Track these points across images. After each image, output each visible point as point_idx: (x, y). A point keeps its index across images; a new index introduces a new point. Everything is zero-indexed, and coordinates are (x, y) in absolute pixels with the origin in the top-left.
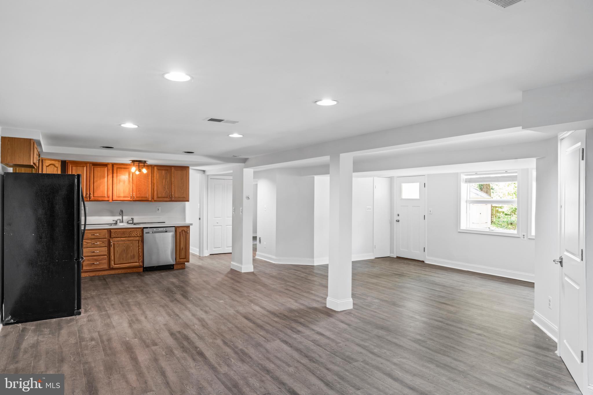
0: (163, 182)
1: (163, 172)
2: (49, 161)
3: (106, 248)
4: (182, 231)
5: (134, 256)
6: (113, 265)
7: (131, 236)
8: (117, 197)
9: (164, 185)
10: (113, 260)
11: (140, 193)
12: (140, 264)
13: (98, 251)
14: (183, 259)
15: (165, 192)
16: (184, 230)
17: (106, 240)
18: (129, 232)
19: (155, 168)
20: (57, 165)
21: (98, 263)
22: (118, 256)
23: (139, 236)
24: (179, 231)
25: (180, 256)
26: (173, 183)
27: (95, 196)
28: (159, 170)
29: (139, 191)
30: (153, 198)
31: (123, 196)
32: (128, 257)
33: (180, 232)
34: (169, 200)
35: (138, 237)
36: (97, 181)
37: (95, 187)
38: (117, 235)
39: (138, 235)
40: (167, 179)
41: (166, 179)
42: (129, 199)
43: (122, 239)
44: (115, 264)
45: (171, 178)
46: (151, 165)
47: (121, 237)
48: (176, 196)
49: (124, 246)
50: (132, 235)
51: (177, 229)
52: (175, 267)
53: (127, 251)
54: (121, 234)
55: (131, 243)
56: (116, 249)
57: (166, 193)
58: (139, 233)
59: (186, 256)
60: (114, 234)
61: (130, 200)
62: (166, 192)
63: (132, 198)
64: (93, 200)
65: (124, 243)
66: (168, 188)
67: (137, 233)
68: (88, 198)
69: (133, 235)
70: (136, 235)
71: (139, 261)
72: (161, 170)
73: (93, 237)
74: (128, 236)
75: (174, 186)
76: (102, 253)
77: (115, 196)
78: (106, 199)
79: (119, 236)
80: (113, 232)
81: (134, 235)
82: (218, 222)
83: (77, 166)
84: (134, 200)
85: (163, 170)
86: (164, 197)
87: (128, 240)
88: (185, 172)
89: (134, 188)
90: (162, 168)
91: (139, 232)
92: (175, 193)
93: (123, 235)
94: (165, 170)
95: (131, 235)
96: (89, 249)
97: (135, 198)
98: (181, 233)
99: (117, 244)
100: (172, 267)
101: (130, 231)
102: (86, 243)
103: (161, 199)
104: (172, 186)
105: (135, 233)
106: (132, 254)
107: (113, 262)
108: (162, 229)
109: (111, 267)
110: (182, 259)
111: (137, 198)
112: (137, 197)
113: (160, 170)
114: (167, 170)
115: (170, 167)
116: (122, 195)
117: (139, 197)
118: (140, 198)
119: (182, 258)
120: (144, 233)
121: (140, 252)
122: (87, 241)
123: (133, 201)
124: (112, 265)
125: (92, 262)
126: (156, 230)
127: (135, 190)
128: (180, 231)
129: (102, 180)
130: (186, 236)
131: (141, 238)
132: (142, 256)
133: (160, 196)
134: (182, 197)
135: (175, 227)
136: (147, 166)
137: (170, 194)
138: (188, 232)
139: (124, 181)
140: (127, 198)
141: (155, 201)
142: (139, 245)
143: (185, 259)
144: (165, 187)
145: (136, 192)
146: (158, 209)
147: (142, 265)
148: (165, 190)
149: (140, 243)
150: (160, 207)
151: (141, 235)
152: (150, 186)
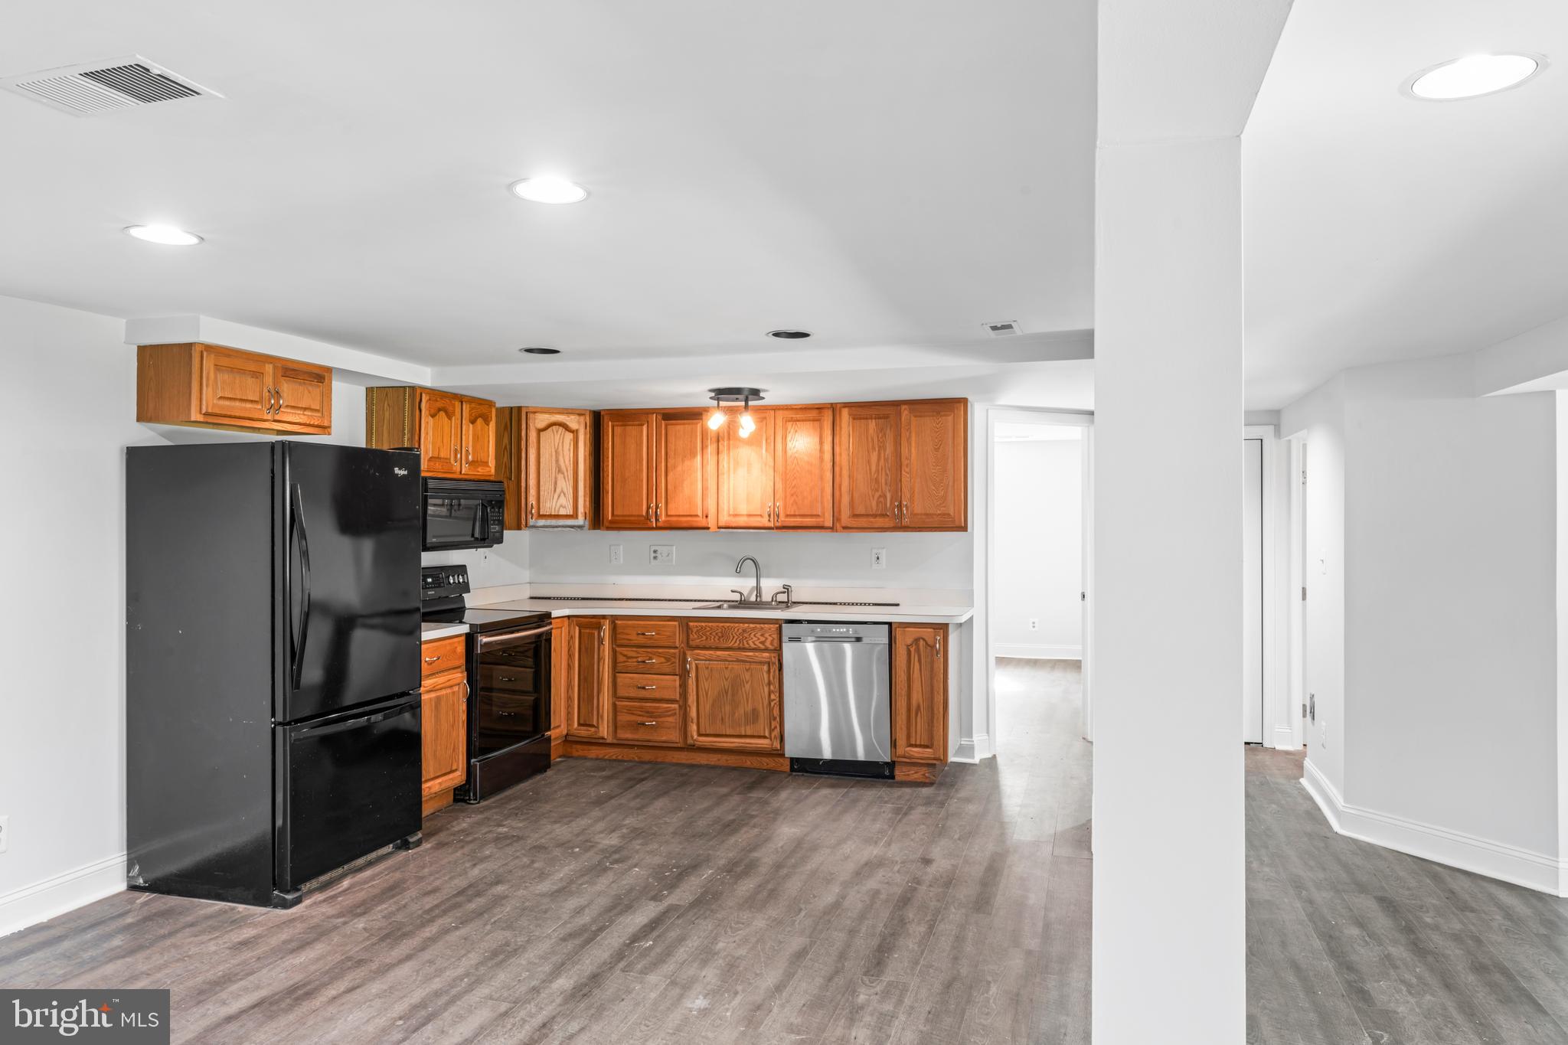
0: (869, 462)
1: (872, 424)
2: (546, 416)
3: (677, 678)
4: (917, 640)
5: (755, 715)
6: (695, 737)
7: (747, 646)
8: (730, 515)
9: (873, 472)
10: (695, 720)
11: (795, 502)
12: (772, 745)
13: (654, 687)
14: (920, 746)
15: (877, 495)
16: (924, 637)
17: (675, 654)
18: (740, 631)
19: (845, 412)
20: (574, 426)
21: (654, 723)
22: (708, 707)
23: (771, 647)
24: (903, 640)
25: (909, 737)
26: (905, 462)
27: (669, 514)
28: (857, 419)
29: (792, 495)
30: (836, 518)
31: (745, 513)
32: (737, 714)
33: (908, 646)
34: (889, 524)
35: (766, 650)
36: (675, 467)
37: (669, 487)
38: (707, 638)
39: (768, 644)
40: (885, 450)
41: (880, 447)
42: (764, 522)
43: (719, 653)
44: (700, 735)
45: (898, 444)
46: (832, 404)
47: (717, 649)
48: (918, 508)
49: (727, 680)
50: (748, 644)
51: (898, 633)
52: (900, 774)
53: (733, 695)
54: (717, 637)
55: (747, 670)
56: (705, 685)
57: (882, 499)
58: (770, 639)
59: (931, 737)
60: (696, 636)
61: (767, 524)
62: (880, 496)
63: (772, 519)
64: (667, 525)
65: (727, 668)
66: (886, 483)
67: (762, 639)
68: (654, 520)
69: (750, 642)
70: (763, 643)
71: (770, 734)
72: (864, 419)
73: (641, 640)
74: (736, 645)
75: (908, 476)
76: (667, 695)
77: (725, 513)
78: (702, 522)
79: (711, 642)
80: (695, 630)
81: (757, 643)
83: (626, 425)
84: (778, 524)
85: (872, 419)
86: (875, 516)
87: (738, 661)
88: (950, 418)
89: (779, 486)
90: (867, 412)
91: (770, 635)
92: (912, 499)
93: (721, 640)
94: (878, 417)
95: (745, 643)
96: (632, 678)
97: (782, 518)
98: (912, 650)
99: (707, 668)
100: (887, 773)
101: (744, 631)
102: (625, 659)
103: (863, 522)
104: (903, 473)
105: (758, 635)
106: (749, 708)
107: (695, 727)
108: (843, 629)
109: (690, 741)
110: (916, 746)
111: (788, 519)
112: (787, 515)
113: (860, 419)
114: (886, 417)
115: (896, 404)
116: (743, 509)
117: (795, 516)
118: (799, 519)
119: (918, 743)
120: (785, 638)
121: (772, 704)
122: (625, 653)
123: (778, 528)
124: (692, 737)
125: (640, 719)
126: (822, 631)
127: (780, 494)
128: (909, 641)
129: (687, 463)
130: (932, 663)
131: (775, 657)
132: (778, 719)
133: (861, 510)
134: (939, 512)
135: (890, 624)
136: (817, 408)
137: (896, 504)
138: (938, 646)
139: (749, 465)
140: (759, 519)
141: (845, 528)
142: (771, 678)
143: (927, 747)
144: (877, 481)
145: (786, 497)
146: (878, 558)
147: (779, 748)
148: (877, 490)
149: (774, 672)
150: (885, 550)
151: (776, 645)
152: (829, 476)
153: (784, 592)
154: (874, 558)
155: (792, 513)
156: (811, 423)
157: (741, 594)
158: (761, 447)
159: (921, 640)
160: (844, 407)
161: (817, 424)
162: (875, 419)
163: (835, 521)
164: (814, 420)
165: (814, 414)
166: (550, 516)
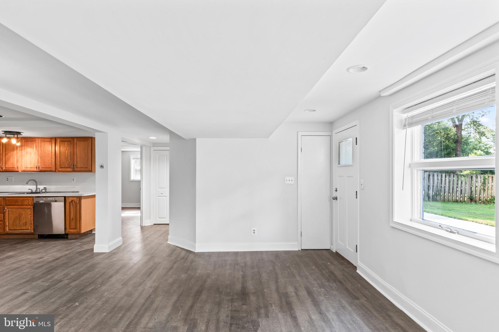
0: (65, 153)
1: (66, 143)
3: (2, 214)
4: (72, 201)
6: (8, 231)
8: (25, 168)
9: (66, 156)
10: (8, 226)
11: (44, 164)
12: (31, 231)
14: (73, 229)
15: (68, 162)
17: (1, 207)
19: (59, 140)
22: (12, 222)
23: (31, 204)
24: (68, 201)
25: (70, 227)
26: (75, 153)
27: (6, 167)
29: (43, 162)
31: (29, 167)
32: (21, 224)
34: (71, 170)
35: (29, 205)
36: (8, 154)
37: (6, 159)
38: (11, 202)
40: (70, 150)
41: (68, 149)
42: (35, 169)
43: (15, 206)
45: (74, 148)
46: (55, 137)
48: (79, 166)
49: (17, 214)
51: (67, 199)
52: (69, 237)
53: (19, 218)
54: (15, 202)
55: (24, 211)
56: (11, 216)
57: (69, 163)
58: (31, 202)
59: (76, 226)
60: (8, 202)
61: (36, 170)
62: (68, 163)
64: (5, 171)
65: (18, 211)
66: (70, 159)
68: (1, 169)
69: (25, 203)
71: (31, 228)
74: (20, 204)
77: (23, 167)
78: (16, 170)
79: (13, 204)
80: (7, 200)
81: (27, 203)
82: (162, 193)
84: (39, 170)
86: (67, 168)
87: (21, 208)
88: (88, 142)
89: (39, 159)
90: (65, 140)
92: (77, 163)
94: (68, 141)
95: (23, 204)
97: (40, 168)
98: (71, 204)
99: (11, 211)
100: (66, 237)
101: (23, 200)
103: (64, 169)
104: (75, 156)
105: (27, 201)
106: (24, 222)
107: (7, 228)
108: (51, 198)
109: (6, 232)
110: (72, 229)
111: (42, 169)
112: (42, 168)
113: (63, 141)
114: (70, 141)
115: (73, 138)
117: (44, 168)
118: (45, 169)
119: (72, 228)
120: (35, 202)
121: (31, 220)
123: (39, 171)
126: (45, 199)
127: (39, 162)
128: (70, 201)
130: (76, 207)
131: (32, 207)
132: (33, 224)
133: (63, 166)
134: (84, 167)
135: (65, 197)
136: (51, 138)
137: (73, 165)
138: (77, 202)
139: (31, 154)
140: (34, 169)
141: (59, 171)
142: (31, 213)
143: (75, 229)
144: (67, 158)
145: (41, 163)
146: (73, 180)
147: (33, 232)
148: (67, 161)
149: (32, 211)
150: (75, 178)
151: (32, 204)
152: (54, 157)
153: (44, 189)
155: (43, 167)
156: (49, 142)
157: (31, 190)
158: (33, 148)
159: (74, 201)
160: (59, 138)
161: (51, 143)
162: (67, 141)
163: (56, 169)
164: (50, 142)
165: (49, 140)
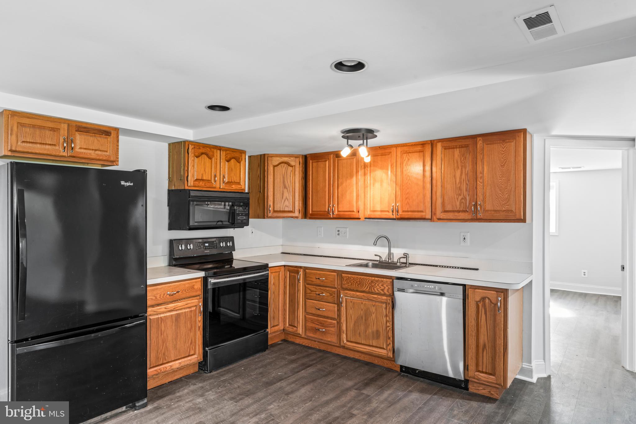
0: (455, 176)
1: (457, 152)
2: (278, 158)
3: (336, 306)
4: (483, 299)
5: (377, 335)
6: (345, 342)
7: (373, 291)
8: (371, 211)
9: (457, 183)
10: (345, 332)
11: (408, 203)
12: (388, 354)
13: (324, 309)
14: (486, 373)
15: (460, 198)
16: (489, 297)
17: (335, 291)
18: (370, 281)
19: (439, 146)
20: (293, 163)
21: (324, 330)
22: (352, 325)
23: (387, 293)
24: (474, 297)
25: (477, 365)
26: (479, 175)
27: (339, 210)
28: (447, 149)
29: (406, 199)
30: (433, 213)
31: (379, 209)
32: (367, 332)
33: (477, 302)
34: (470, 217)
35: (384, 295)
36: (342, 183)
37: (339, 195)
38: (351, 284)
39: (386, 291)
40: (465, 168)
41: (462, 166)
42: (390, 215)
43: (358, 294)
44: (347, 341)
45: (475, 164)
46: (431, 141)
47: (357, 291)
48: (488, 207)
49: (362, 310)
50: (374, 290)
51: (470, 292)
52: (472, 388)
53: (366, 320)
54: (357, 284)
55: (374, 306)
56: (351, 312)
57: (463, 201)
58: (387, 288)
59: (494, 368)
60: (346, 283)
61: (392, 217)
62: (462, 198)
63: (394, 213)
64: (338, 217)
65: (362, 303)
66: (466, 190)
67: (382, 288)
68: (331, 214)
69: (375, 289)
70: (382, 290)
71: (387, 347)
72: (451, 148)
73: (318, 282)
74: (368, 289)
75: (482, 185)
76: (330, 315)
77: (368, 210)
78: (355, 215)
79: (353, 287)
80: (345, 279)
81: (379, 290)
83: (318, 162)
84: (397, 217)
85: (457, 148)
86: (459, 211)
87: (368, 299)
88: (513, 144)
89: (399, 193)
90: (454, 144)
91: (387, 286)
92: (484, 200)
93: (359, 286)
94: (461, 147)
95: (373, 289)
96: (313, 303)
97: (400, 213)
98: (480, 305)
99: (351, 302)
100: (463, 385)
101: (372, 282)
102: (310, 292)
103: (451, 215)
104: (478, 182)
105: (380, 285)
106: (375, 329)
107: (344, 336)
108: (432, 286)
109: (342, 344)
110: (483, 372)
111: (404, 213)
112: (403, 211)
113: (449, 149)
114: (467, 146)
115: (474, 138)
116: (378, 208)
117: (408, 211)
118: (410, 213)
119: (485, 371)
120: (395, 289)
121: (388, 329)
122: (310, 288)
123: (397, 219)
124: (343, 342)
125: (317, 327)
126: (418, 286)
127: (399, 198)
128: (478, 299)
129: (348, 181)
130: (495, 316)
131: (389, 299)
132: (391, 338)
133: (449, 208)
134: (504, 209)
135: (464, 286)
136: (422, 144)
137: (473, 203)
138: (499, 304)
139: (382, 182)
140: (387, 213)
141: (439, 219)
142: (388, 313)
143: (491, 374)
144: (460, 189)
145: (402, 200)
146: (464, 239)
147: (392, 357)
148: (460, 195)
149: (389, 309)
150: (469, 233)
151: (390, 293)
152: (428, 186)
153: (404, 258)
154: (462, 239)
155: (406, 210)
156: (418, 153)
157: (380, 257)
158: (388, 170)
159: (487, 299)
160: (439, 142)
161: (421, 154)
162: (459, 148)
163: (433, 215)
164: (419, 152)
165: (419, 148)
166: (280, 212)
